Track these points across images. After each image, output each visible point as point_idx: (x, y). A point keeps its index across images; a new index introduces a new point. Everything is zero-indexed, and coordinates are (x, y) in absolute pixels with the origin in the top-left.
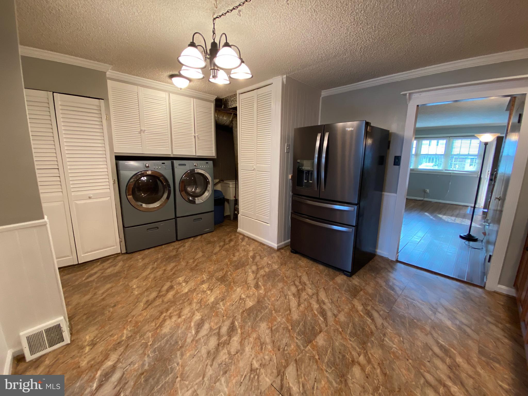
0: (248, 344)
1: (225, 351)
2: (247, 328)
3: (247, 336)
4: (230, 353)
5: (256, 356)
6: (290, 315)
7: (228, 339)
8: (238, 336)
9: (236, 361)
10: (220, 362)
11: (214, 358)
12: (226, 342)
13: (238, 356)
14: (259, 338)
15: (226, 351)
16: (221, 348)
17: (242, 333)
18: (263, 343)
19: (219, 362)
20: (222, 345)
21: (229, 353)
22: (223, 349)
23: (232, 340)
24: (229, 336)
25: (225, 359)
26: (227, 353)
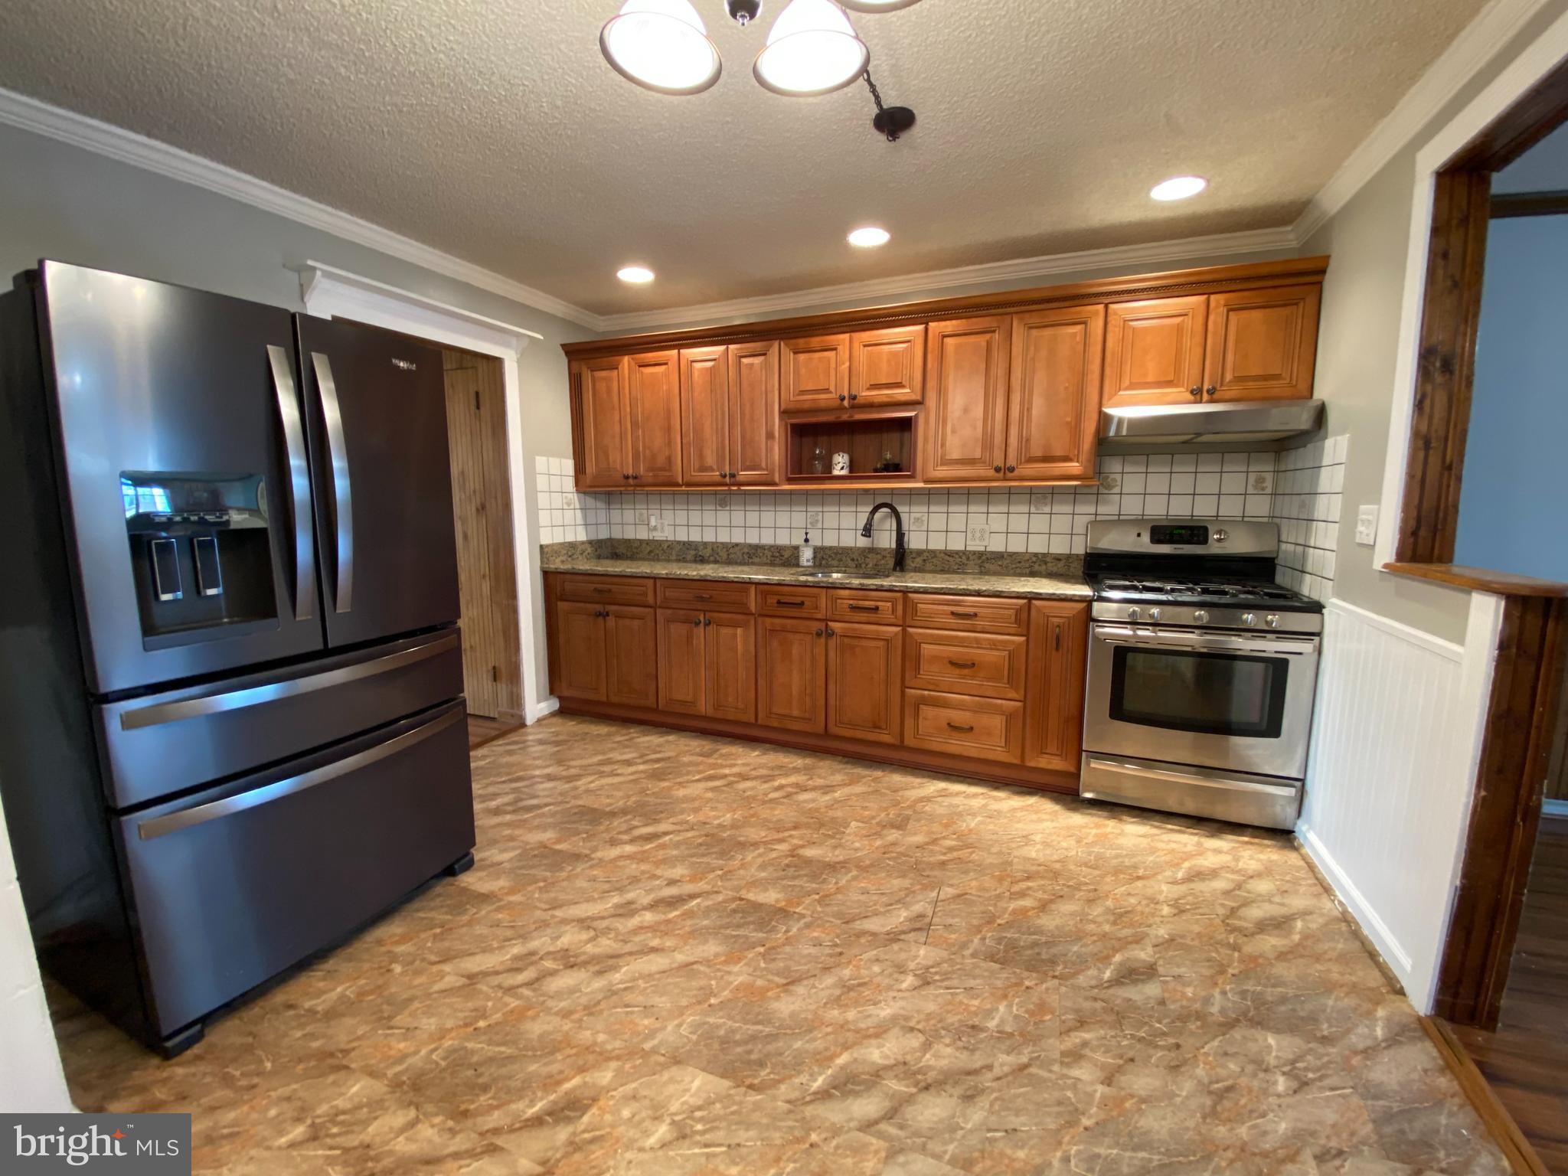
0: (869, 1016)
1: (928, 1059)
2: (819, 1044)
3: (849, 1030)
4: (924, 1044)
5: (889, 988)
6: (709, 961)
7: (891, 1074)
8: (862, 1051)
9: (932, 1022)
10: (966, 1053)
11: (969, 1073)
12: (905, 1072)
13: (918, 1022)
14: (836, 1001)
15: (928, 1056)
16: (931, 1076)
17: (846, 1047)
18: (844, 986)
19: (964, 1056)
20: (920, 1077)
21: (927, 1046)
22: (930, 1068)
23: (886, 1062)
24: (878, 1076)
25: (948, 1045)
26: (932, 1051)
